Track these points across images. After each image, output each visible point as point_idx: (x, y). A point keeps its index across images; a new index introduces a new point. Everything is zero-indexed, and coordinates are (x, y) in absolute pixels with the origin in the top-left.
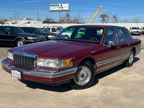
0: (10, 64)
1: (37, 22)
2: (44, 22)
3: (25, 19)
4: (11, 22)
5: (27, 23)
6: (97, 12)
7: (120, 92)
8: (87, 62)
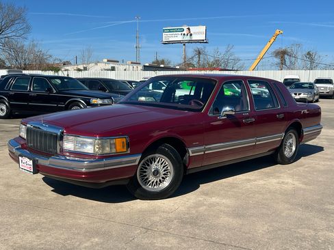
0: (20, 146)
1: (131, 67)
2: (146, 68)
3: (106, 60)
4: (75, 67)
5: (108, 70)
6: (269, 44)
7: (228, 207)
8: (166, 147)
